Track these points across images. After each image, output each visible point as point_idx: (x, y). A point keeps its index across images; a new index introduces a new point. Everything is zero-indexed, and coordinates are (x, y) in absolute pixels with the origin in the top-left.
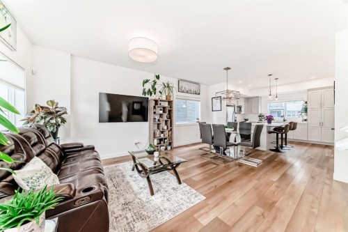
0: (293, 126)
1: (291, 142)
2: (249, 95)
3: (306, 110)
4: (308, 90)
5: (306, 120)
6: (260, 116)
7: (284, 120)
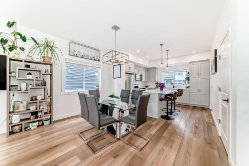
0: (180, 93)
1: (179, 105)
2: (149, 66)
3: (188, 79)
4: (191, 63)
5: (188, 87)
6: (156, 84)
7: (174, 87)
